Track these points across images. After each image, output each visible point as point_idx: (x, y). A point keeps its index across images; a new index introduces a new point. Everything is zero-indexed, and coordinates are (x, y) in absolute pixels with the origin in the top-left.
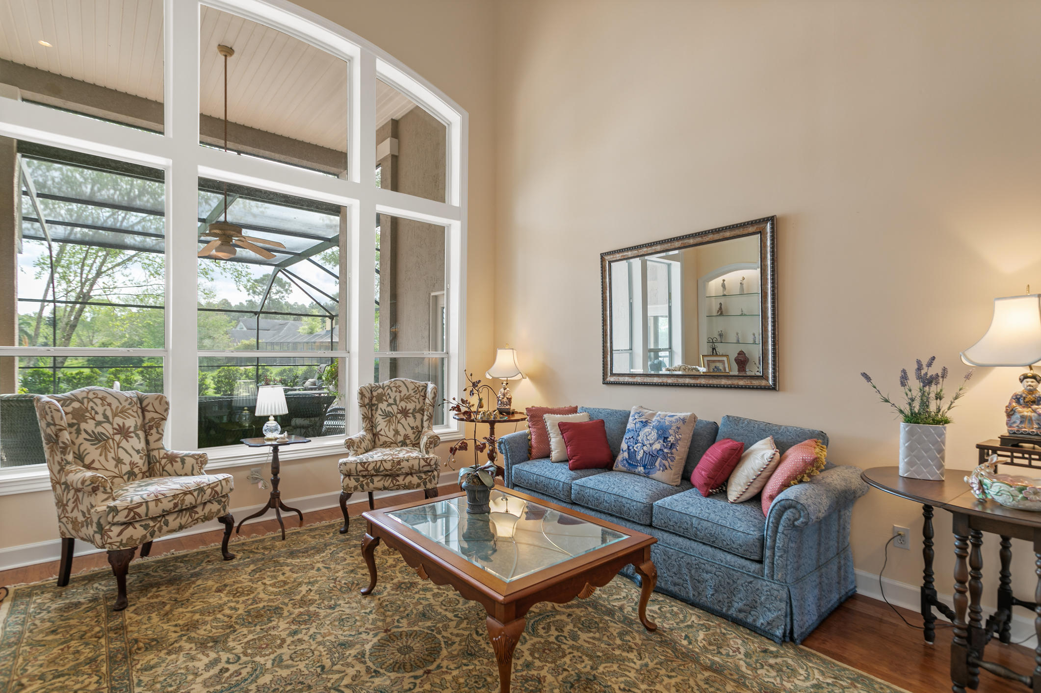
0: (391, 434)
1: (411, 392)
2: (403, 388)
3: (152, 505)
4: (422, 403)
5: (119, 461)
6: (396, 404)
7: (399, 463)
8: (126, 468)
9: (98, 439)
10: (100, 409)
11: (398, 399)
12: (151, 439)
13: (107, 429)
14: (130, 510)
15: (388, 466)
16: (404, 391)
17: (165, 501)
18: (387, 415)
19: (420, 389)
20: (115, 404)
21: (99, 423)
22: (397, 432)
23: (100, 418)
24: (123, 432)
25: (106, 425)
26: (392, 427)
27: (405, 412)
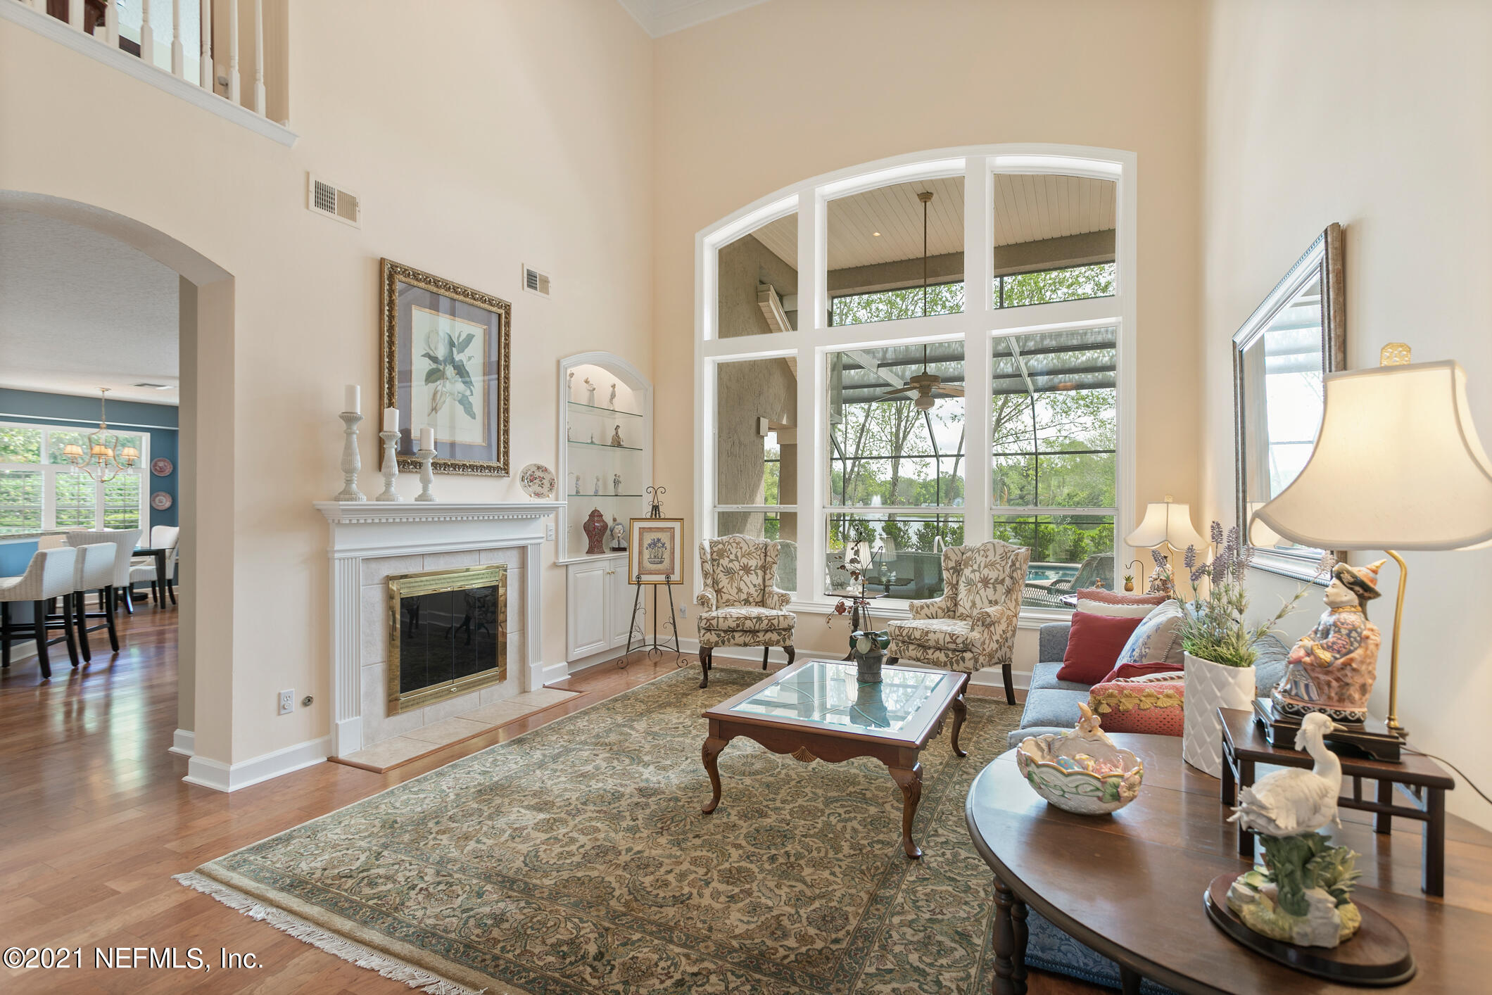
0: (968, 605)
1: (998, 557)
2: (991, 554)
3: (721, 620)
5: (740, 590)
6: (979, 571)
8: (744, 596)
9: (729, 572)
10: (734, 551)
11: (982, 565)
12: (768, 577)
13: (736, 566)
14: (708, 620)
16: (991, 557)
18: (970, 583)
19: (1009, 554)
20: (745, 547)
21: (731, 561)
22: (974, 604)
23: (732, 557)
24: (747, 569)
25: (735, 563)
26: (971, 598)
27: (985, 582)
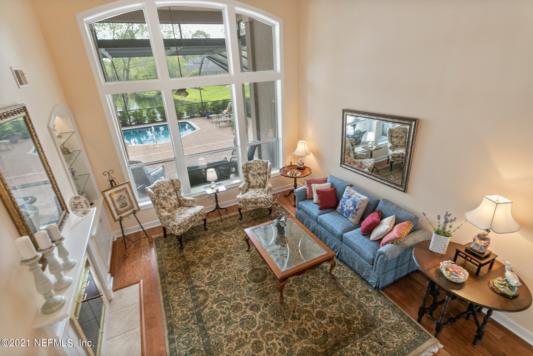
0: (255, 182)
1: (262, 166)
2: (258, 164)
3: (184, 223)
4: (266, 170)
5: (171, 204)
6: (256, 171)
7: (257, 199)
8: (173, 205)
9: (164, 198)
10: (162, 189)
11: (257, 169)
12: (178, 194)
13: (166, 195)
14: (179, 225)
15: (253, 200)
16: (259, 166)
17: (187, 221)
18: (253, 175)
19: (265, 164)
20: (166, 186)
21: (163, 194)
22: (257, 182)
23: (163, 192)
24: (170, 194)
25: (165, 194)
26: (255, 180)
27: (259, 174)
